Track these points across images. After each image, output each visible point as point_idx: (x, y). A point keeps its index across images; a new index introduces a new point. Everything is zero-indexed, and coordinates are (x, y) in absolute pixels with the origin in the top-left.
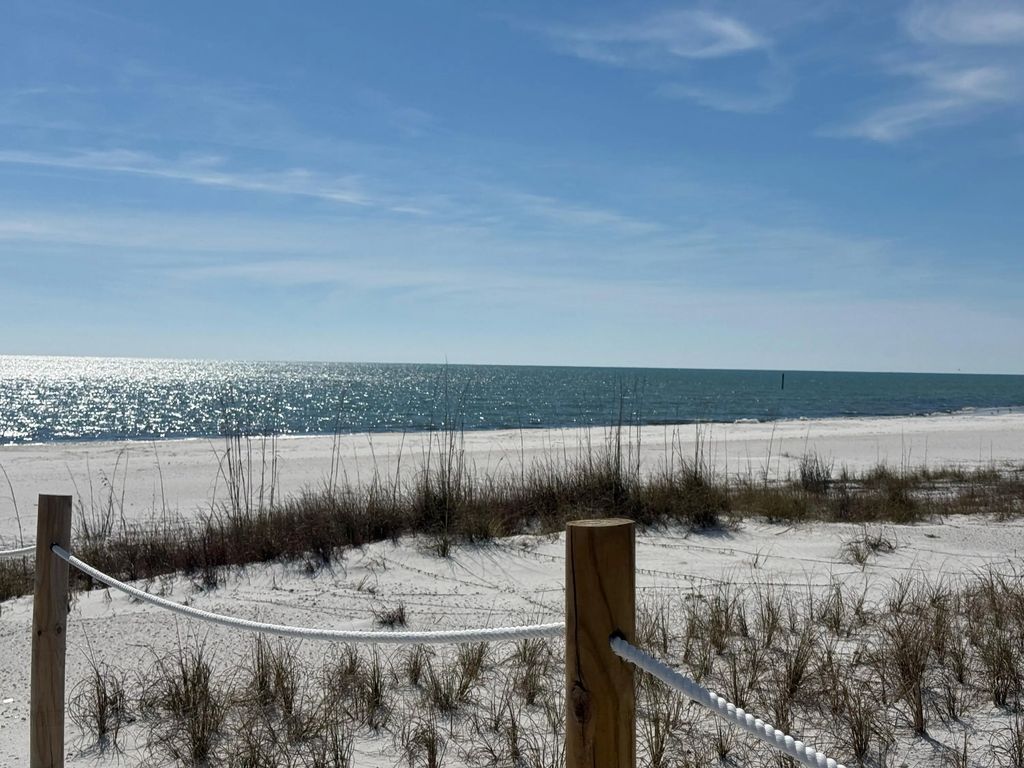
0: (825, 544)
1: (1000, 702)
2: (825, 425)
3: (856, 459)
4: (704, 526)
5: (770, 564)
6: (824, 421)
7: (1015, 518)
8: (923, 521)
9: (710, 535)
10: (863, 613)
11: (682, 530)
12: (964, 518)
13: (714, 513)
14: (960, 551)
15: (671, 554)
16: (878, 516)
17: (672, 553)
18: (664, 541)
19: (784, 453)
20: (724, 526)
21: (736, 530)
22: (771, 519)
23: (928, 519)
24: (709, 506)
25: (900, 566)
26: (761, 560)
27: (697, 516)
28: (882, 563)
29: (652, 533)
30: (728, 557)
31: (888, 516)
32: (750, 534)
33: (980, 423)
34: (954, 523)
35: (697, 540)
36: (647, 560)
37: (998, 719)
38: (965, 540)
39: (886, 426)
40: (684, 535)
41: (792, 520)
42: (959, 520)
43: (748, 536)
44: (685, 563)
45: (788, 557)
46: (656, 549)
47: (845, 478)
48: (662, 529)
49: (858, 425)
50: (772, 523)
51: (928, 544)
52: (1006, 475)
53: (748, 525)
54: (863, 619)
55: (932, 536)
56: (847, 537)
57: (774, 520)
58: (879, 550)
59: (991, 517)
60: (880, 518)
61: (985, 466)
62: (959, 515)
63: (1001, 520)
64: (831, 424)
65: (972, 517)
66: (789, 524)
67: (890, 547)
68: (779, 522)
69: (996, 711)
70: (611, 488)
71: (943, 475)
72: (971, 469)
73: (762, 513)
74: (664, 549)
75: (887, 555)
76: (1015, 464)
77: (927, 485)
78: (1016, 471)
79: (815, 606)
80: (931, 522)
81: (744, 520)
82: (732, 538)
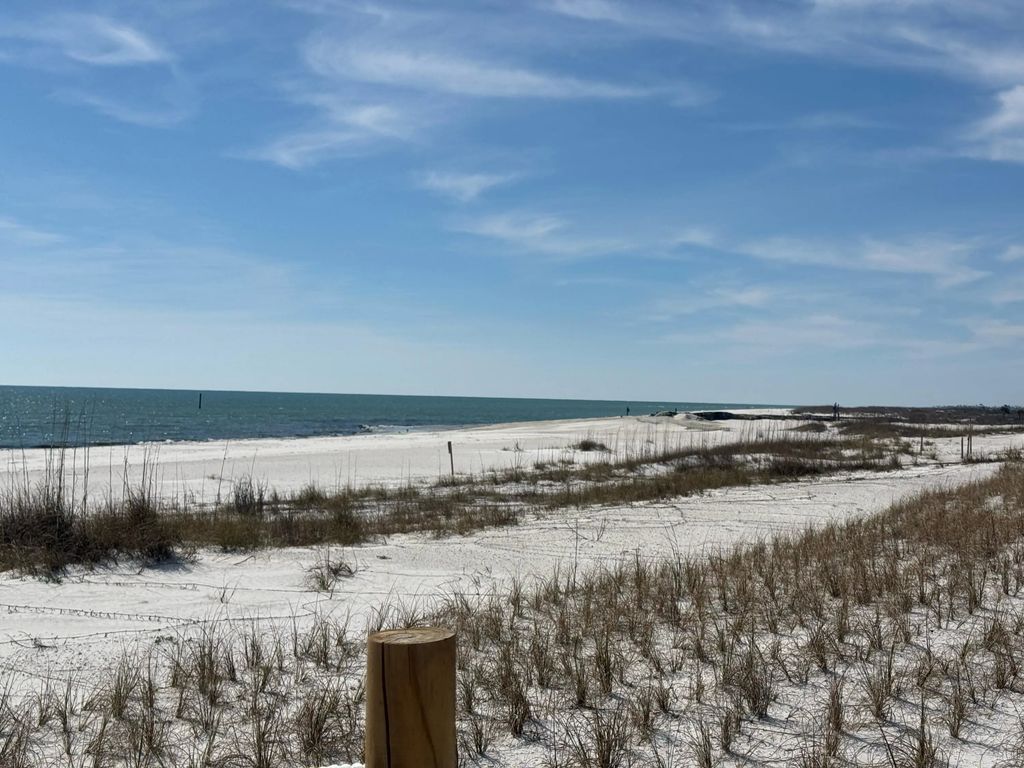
0: (286, 572)
1: (517, 732)
2: (246, 445)
3: (281, 479)
4: (158, 560)
5: (237, 597)
6: (246, 442)
7: (450, 535)
8: (368, 542)
9: (165, 570)
10: (346, 644)
11: (135, 565)
12: (404, 537)
13: (169, 544)
14: (413, 572)
15: (127, 593)
16: (324, 539)
17: (129, 591)
18: (115, 579)
19: (210, 475)
20: (179, 559)
21: (193, 562)
22: (225, 548)
23: (372, 539)
24: (164, 539)
25: (363, 591)
26: (228, 594)
27: (151, 550)
28: (347, 588)
29: (101, 571)
30: (191, 592)
31: (334, 538)
32: (208, 567)
33: (390, 441)
34: (395, 542)
35: (151, 575)
36: (103, 601)
37: (519, 751)
38: (415, 560)
39: (304, 446)
40: (138, 571)
41: (247, 548)
42: (399, 539)
43: (205, 568)
44: (146, 602)
45: (253, 588)
46: (110, 588)
47: (276, 500)
48: (113, 565)
49: (278, 445)
50: (226, 552)
51: (381, 565)
52: (425, 492)
53: (205, 556)
54: (348, 650)
55: (384, 558)
56: (307, 564)
57: (229, 548)
58: (340, 575)
59: (429, 534)
60: (327, 541)
61: (404, 484)
62: (400, 535)
63: (438, 537)
64: (253, 445)
65: (411, 535)
66: (245, 553)
67: (350, 571)
68: (233, 551)
69: (515, 741)
70: (55, 523)
71: (366, 493)
72: (391, 486)
73: (214, 542)
74: (119, 588)
75: (348, 580)
76: (428, 480)
77: (356, 503)
78: (430, 488)
79: (299, 642)
80: (375, 542)
81: (198, 551)
82: (189, 571)
